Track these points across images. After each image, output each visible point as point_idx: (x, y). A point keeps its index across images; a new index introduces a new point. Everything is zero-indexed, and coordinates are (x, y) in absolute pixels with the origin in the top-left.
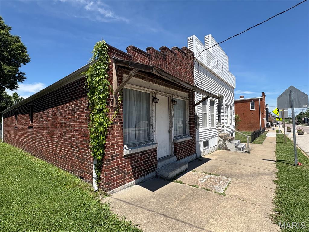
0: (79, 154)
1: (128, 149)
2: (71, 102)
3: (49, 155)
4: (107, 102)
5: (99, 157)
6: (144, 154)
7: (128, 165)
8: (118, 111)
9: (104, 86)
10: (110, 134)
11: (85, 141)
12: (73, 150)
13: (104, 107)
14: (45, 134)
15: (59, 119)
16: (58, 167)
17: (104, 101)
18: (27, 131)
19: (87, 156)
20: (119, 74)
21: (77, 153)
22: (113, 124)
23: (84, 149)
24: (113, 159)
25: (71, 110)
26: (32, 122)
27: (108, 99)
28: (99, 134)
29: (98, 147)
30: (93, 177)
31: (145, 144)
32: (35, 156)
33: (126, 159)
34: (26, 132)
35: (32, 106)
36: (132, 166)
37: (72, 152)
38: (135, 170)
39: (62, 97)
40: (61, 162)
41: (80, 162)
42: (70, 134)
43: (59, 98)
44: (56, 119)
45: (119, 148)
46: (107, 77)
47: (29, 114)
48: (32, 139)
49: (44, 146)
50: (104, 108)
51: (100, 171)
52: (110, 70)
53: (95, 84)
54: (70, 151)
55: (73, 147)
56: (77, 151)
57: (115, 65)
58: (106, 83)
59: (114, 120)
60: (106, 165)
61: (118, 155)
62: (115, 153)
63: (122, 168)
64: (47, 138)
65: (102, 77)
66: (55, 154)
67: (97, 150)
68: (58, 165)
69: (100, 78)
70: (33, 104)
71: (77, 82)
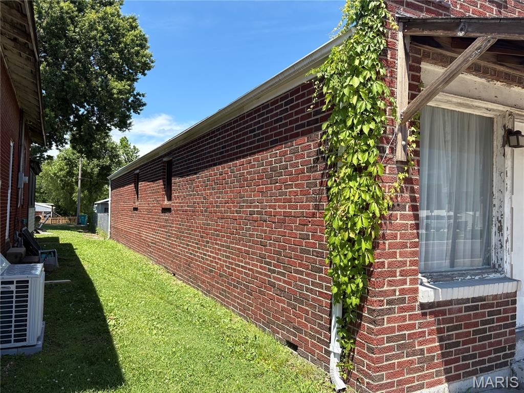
0: (285, 282)
1: (428, 285)
2: (266, 150)
3: (206, 277)
4: (380, 145)
5: (353, 298)
6: (476, 308)
7: (429, 334)
8: (407, 171)
9: (374, 100)
10: (384, 237)
11: (302, 251)
12: (270, 270)
13: (372, 160)
14: (197, 227)
15: (232, 192)
16: (228, 308)
17: (371, 142)
18: (159, 218)
19: (311, 291)
20: (413, 61)
21: (280, 280)
22: (392, 210)
23: (301, 273)
24: (390, 309)
25: (265, 171)
26: (170, 199)
27: (382, 138)
28: (356, 235)
29: (351, 270)
30: (331, 349)
31: (477, 278)
32: (174, 275)
33: (424, 315)
34: (156, 221)
35: (170, 163)
36: (441, 339)
37: (266, 275)
38: (450, 354)
39: (243, 140)
40: (235, 297)
41: (289, 305)
42: (262, 231)
43: (236, 143)
44: (226, 193)
45: (408, 280)
46: (382, 74)
47: (164, 182)
48: (169, 236)
49: (194, 255)
50: (372, 162)
51: (352, 338)
52: (389, 52)
53: (349, 98)
54: (261, 273)
55: (269, 264)
56: (279, 273)
57: (404, 37)
58: (380, 92)
59: (396, 196)
60: (371, 323)
61: (403, 301)
62: (397, 293)
63: (414, 341)
64: (202, 237)
65: (368, 76)
66: (221, 276)
67: (349, 279)
68: (228, 302)
69: (365, 78)
70: (174, 158)
71: (286, 97)
